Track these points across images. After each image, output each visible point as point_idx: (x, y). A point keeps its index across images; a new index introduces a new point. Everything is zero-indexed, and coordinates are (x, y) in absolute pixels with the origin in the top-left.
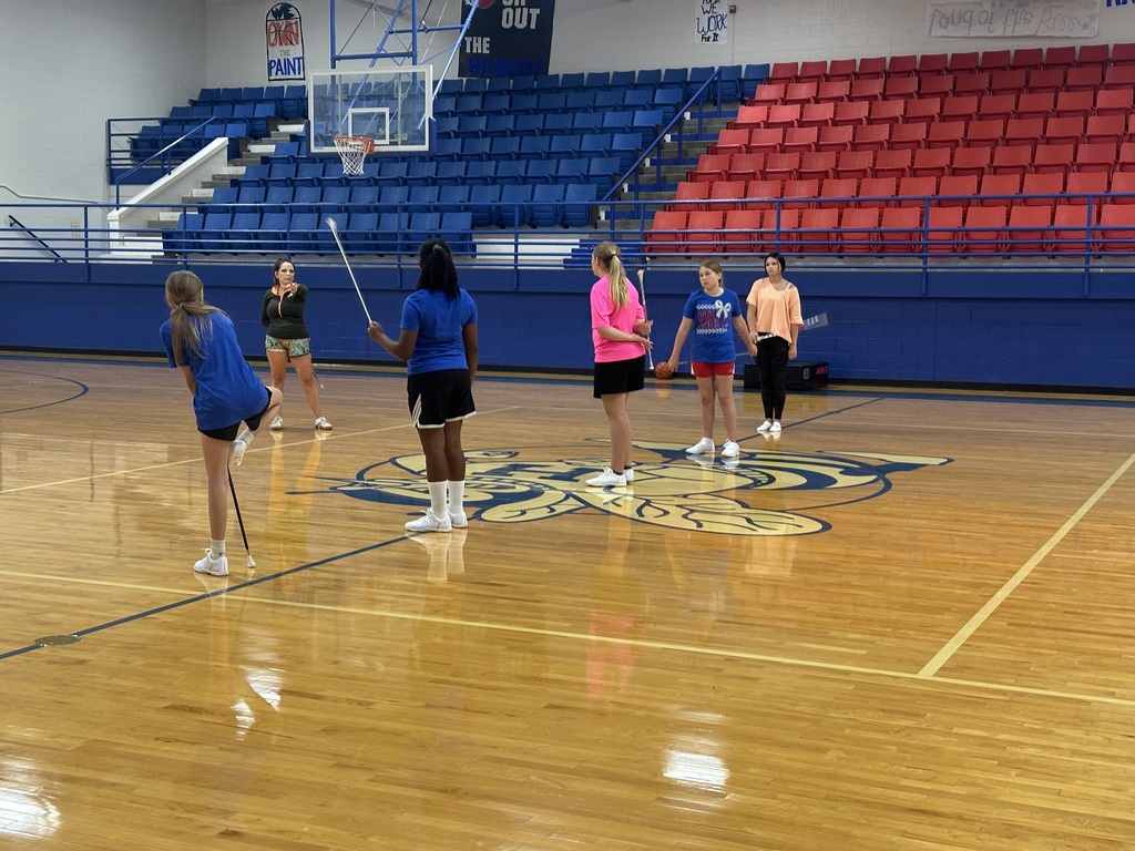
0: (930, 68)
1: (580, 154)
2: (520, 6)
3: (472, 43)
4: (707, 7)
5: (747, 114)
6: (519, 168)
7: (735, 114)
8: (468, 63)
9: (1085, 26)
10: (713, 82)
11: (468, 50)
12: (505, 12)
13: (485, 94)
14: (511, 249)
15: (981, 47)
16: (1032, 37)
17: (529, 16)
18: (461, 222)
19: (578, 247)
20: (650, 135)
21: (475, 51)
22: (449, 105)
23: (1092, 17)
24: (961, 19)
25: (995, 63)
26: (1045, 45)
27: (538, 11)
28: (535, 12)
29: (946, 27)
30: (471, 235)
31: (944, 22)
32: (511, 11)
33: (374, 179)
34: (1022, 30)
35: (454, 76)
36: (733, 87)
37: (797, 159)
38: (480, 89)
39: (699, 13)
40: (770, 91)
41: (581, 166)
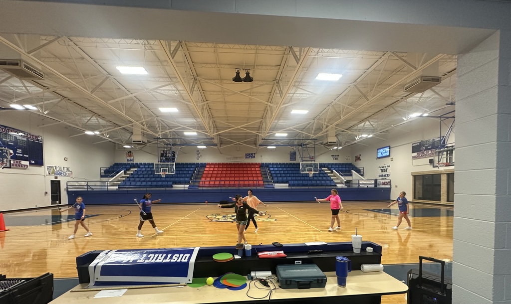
0: (227, 164)
3: (162, 158)
4: (197, 155)
7: (205, 169)
10: (200, 165)
15: (232, 162)
18: (171, 183)
19: (189, 186)
23: (244, 160)
24: (230, 159)
25: (234, 164)
26: (240, 163)
30: (172, 185)
34: (237, 161)
36: (203, 166)
40: (208, 166)
41: (185, 175)
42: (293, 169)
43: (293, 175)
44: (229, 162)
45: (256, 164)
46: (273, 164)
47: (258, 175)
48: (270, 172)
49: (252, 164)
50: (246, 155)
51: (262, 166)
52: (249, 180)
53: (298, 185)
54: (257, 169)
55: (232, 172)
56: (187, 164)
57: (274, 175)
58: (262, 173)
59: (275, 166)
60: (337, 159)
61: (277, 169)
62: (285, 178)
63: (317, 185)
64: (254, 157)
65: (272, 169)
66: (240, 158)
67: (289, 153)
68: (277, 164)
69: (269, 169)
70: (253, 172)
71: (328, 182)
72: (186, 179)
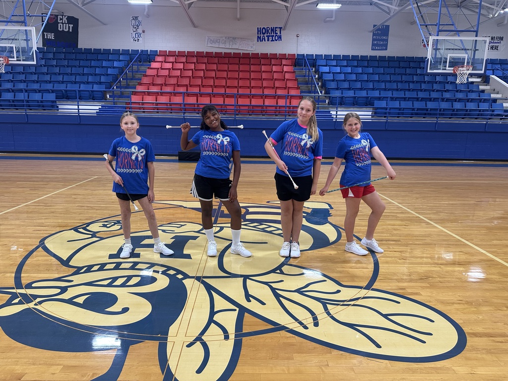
0: (209, 55)
1: (96, 75)
2: (65, 23)
3: (47, 35)
4: (135, 30)
5: (154, 65)
6: (73, 78)
7: (150, 65)
8: (46, 42)
9: (252, 47)
10: (140, 55)
11: (46, 37)
12: (59, 25)
13: (54, 53)
14: (76, 107)
15: (223, 51)
16: (237, 49)
17: (69, 27)
18: (52, 97)
19: (100, 107)
20: (121, 70)
21: (48, 38)
22: (41, 56)
23: (254, 45)
24: (217, 41)
25: (228, 56)
26: (241, 52)
27: (72, 26)
28: (71, 26)
29: (212, 44)
30: (56, 101)
31: (211, 42)
32: (62, 25)
33: (11, 80)
34: (234, 47)
35: (41, 46)
36: (147, 57)
37: (164, 79)
38: (53, 51)
39: (132, 32)
40: (160, 59)
41: (97, 79)
42: (381, 70)
43: (383, 86)
44: (214, 50)
45: (283, 57)
46: (327, 58)
47: (290, 84)
48: (320, 78)
49: (274, 56)
50: (259, 31)
51: (298, 61)
52: (263, 97)
53: (400, 112)
54: (286, 69)
55: (220, 74)
56: (107, 52)
57: (333, 85)
58: (300, 79)
59: (334, 63)
60: (496, 48)
61: (338, 69)
62: (363, 94)
63: (454, 113)
64: (280, 38)
65: (326, 69)
66: (242, 39)
67: (372, 28)
68: (336, 58)
69: (317, 71)
70: (276, 76)
71: (484, 106)
72: (96, 87)
